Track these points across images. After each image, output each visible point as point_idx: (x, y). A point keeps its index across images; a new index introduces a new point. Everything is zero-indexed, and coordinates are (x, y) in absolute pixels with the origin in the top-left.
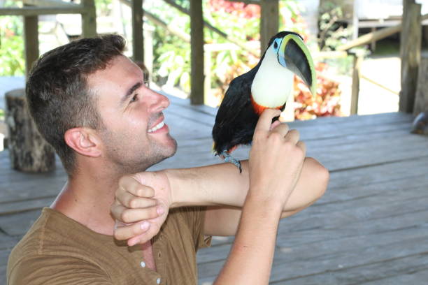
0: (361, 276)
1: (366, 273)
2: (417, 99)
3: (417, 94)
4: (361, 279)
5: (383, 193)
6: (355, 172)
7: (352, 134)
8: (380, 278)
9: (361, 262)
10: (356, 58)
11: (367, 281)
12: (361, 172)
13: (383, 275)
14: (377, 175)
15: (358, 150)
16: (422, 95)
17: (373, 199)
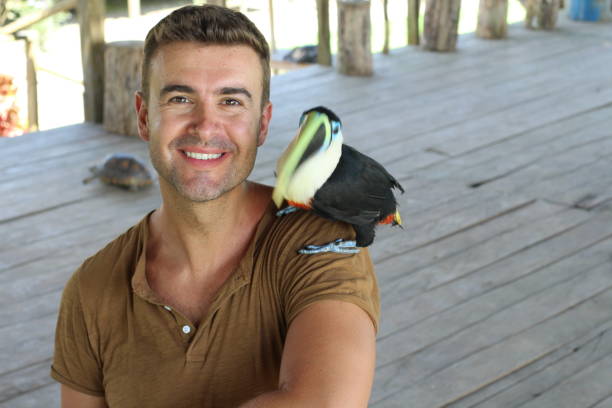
0: (13, 388)
1: (19, 381)
2: (108, 104)
3: (107, 96)
4: (12, 392)
5: (51, 254)
6: (16, 225)
7: (15, 165)
8: (39, 388)
9: (14, 366)
10: (28, 44)
11: (21, 393)
12: (24, 223)
13: (42, 383)
14: (45, 226)
15: (23, 189)
16: (113, 98)
17: (38, 265)
